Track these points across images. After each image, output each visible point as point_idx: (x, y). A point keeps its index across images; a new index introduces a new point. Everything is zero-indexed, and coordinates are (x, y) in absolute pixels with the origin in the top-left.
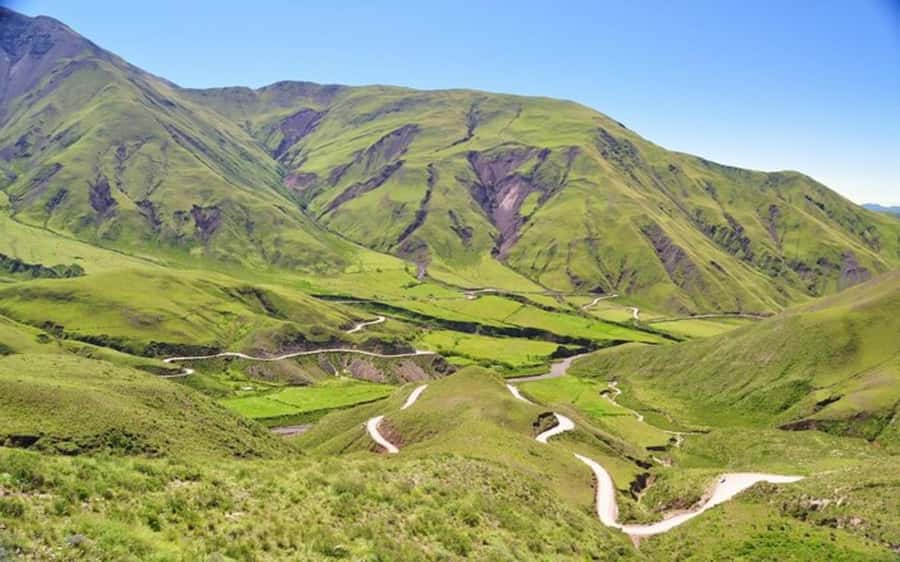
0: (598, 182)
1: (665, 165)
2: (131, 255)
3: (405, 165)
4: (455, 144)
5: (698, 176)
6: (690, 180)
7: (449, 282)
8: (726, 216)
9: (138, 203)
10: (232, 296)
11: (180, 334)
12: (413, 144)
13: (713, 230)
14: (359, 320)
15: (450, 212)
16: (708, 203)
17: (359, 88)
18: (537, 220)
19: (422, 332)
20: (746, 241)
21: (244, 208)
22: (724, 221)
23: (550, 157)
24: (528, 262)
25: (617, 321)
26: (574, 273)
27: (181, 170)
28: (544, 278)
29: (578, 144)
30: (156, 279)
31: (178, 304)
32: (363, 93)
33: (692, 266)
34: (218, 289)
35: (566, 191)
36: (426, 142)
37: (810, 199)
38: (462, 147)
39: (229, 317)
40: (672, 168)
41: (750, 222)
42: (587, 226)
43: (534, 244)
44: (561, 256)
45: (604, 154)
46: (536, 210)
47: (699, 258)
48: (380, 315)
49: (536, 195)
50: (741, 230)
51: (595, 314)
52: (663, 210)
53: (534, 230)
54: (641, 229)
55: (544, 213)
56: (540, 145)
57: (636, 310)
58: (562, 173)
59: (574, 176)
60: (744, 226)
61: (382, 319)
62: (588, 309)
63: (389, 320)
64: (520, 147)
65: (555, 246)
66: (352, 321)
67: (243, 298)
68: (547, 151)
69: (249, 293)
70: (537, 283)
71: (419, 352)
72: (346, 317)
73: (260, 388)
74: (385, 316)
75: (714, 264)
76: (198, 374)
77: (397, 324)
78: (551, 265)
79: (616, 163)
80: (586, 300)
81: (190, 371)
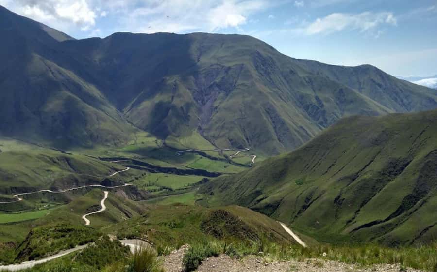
0: (249, 85)
1: (288, 70)
4: (190, 67)
5: (304, 75)
6: (300, 78)
8: (317, 98)
10: (55, 162)
11: (23, 182)
13: (308, 107)
14: (116, 170)
15: (182, 108)
16: (308, 91)
18: (220, 109)
19: (145, 174)
20: (324, 112)
22: (314, 101)
23: (230, 72)
24: (212, 133)
25: (243, 163)
26: (231, 138)
28: (218, 142)
29: (243, 63)
30: (19, 156)
31: (27, 167)
33: (288, 129)
34: (48, 159)
35: (235, 91)
37: (374, 82)
39: (50, 172)
40: (292, 72)
41: (328, 101)
42: (241, 111)
43: (216, 123)
44: (226, 128)
45: (257, 67)
46: (221, 103)
47: (293, 125)
48: (128, 166)
49: (222, 94)
50: (323, 106)
51: (234, 160)
52: (281, 98)
53: (218, 114)
54: (266, 111)
55: (223, 105)
56: (227, 65)
57: (255, 156)
58: (234, 81)
59: (240, 82)
60: (324, 103)
61: (128, 168)
62: (232, 158)
63: (132, 169)
64: (218, 66)
65: (225, 123)
66: (112, 171)
67: (60, 163)
68: (229, 68)
69: (63, 160)
70: (214, 145)
71: (126, 185)
72: (109, 169)
73: (51, 205)
74: (131, 167)
75: (301, 127)
76: (24, 200)
77: (135, 171)
78: (221, 134)
79: (262, 72)
80: (233, 152)
81: (20, 199)
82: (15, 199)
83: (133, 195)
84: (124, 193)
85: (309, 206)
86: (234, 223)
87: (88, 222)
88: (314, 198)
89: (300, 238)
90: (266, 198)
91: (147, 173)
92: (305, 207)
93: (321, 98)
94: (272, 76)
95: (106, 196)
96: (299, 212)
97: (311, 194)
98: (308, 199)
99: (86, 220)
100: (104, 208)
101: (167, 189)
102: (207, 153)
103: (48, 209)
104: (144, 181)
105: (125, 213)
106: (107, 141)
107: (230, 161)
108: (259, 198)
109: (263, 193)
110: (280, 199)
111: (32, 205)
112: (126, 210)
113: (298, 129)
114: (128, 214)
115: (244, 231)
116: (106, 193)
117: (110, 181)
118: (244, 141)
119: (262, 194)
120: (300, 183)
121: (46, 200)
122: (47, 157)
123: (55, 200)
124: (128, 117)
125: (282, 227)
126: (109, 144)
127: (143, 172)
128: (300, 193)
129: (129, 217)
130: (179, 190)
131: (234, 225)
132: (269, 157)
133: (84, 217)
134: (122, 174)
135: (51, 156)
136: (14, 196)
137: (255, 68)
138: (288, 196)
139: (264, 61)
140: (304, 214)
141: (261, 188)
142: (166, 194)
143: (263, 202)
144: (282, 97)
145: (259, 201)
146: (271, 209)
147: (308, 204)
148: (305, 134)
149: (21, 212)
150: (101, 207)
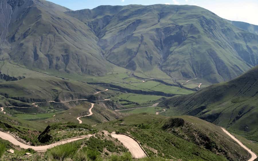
0: (197, 37)
1: (226, 28)
2: (41, 72)
3: (134, 35)
4: (153, 25)
5: (238, 31)
6: (235, 33)
7: (139, 76)
8: (247, 47)
9: (45, 55)
12: (138, 27)
14: (98, 90)
15: (146, 52)
17: (125, 6)
18: (174, 52)
21: (76, 54)
22: (245, 48)
23: (183, 29)
24: (168, 68)
25: (191, 88)
26: (182, 71)
27: (59, 43)
28: (172, 74)
29: (193, 23)
31: (40, 87)
32: (126, 8)
35: (186, 41)
36: (144, 25)
38: (154, 27)
39: (55, 91)
40: (229, 29)
41: (255, 48)
42: (190, 54)
43: (171, 62)
44: (180, 65)
46: (175, 48)
47: (230, 64)
48: (107, 88)
49: (176, 43)
50: (252, 52)
51: (185, 86)
52: (220, 46)
53: (173, 56)
54: (209, 54)
55: (177, 50)
56: (180, 24)
57: (201, 84)
58: (186, 35)
59: (189, 35)
60: (253, 50)
61: (107, 90)
62: (183, 84)
63: (109, 90)
64: (174, 25)
65: (178, 62)
66: (96, 91)
67: (61, 85)
68: (182, 26)
69: (64, 83)
70: (170, 76)
71: (106, 100)
72: (94, 90)
73: (56, 110)
74: (109, 89)
75: (236, 65)
76: (39, 107)
77: (111, 92)
78: (175, 69)
79: (206, 29)
80: (184, 81)
81: (37, 106)
82: (33, 106)
83: (111, 107)
84: (104, 105)
85: (241, 117)
86: (188, 127)
87: (81, 122)
88: (244, 112)
89: (235, 137)
90: (209, 111)
91: (120, 93)
92: (238, 118)
93: (250, 47)
94: (214, 32)
95: (92, 107)
96: (234, 121)
97: (243, 109)
98: (240, 113)
99: (79, 120)
100: (91, 113)
101: (134, 103)
102: (164, 81)
103: (53, 113)
104: (118, 98)
105: (106, 117)
106: (93, 72)
107: (181, 87)
108: (204, 111)
109: (207, 108)
110: (219, 112)
111: (44, 110)
112: (106, 116)
113: (233, 67)
114: (108, 118)
115: (196, 132)
116: (93, 104)
117: (95, 97)
118: (193, 74)
119: (205, 108)
120: (234, 102)
121: (52, 107)
122: (54, 81)
123: (58, 107)
124: (107, 57)
125: (222, 130)
126: (94, 74)
127: (118, 92)
128: (234, 108)
129: (109, 120)
130: (143, 104)
131: (188, 128)
132: (212, 84)
133: (78, 119)
134: (103, 93)
135: (56, 81)
136: (33, 104)
137: (201, 26)
138: (226, 110)
139: (208, 22)
140: (237, 122)
141: (205, 105)
142: (134, 106)
143: (206, 114)
144: (222, 46)
145: (204, 113)
146: (213, 118)
147: (240, 116)
148: (238, 70)
149: (37, 114)
150: (89, 113)
